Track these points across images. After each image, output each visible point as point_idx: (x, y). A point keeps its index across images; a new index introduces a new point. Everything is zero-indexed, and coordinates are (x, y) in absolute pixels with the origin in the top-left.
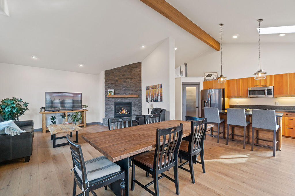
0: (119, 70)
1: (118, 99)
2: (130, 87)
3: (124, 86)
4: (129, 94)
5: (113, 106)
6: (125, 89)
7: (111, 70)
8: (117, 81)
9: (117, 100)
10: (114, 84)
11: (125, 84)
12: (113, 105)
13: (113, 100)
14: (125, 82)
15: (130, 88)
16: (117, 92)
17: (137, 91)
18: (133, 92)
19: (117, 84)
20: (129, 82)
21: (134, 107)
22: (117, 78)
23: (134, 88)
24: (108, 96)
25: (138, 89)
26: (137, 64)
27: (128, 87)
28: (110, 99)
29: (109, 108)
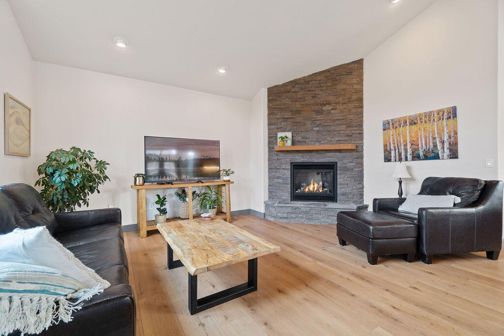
0: (302, 84)
1: (300, 154)
2: (331, 124)
3: (317, 122)
4: (330, 142)
5: (288, 174)
6: (318, 131)
7: (284, 85)
8: (298, 112)
9: (300, 159)
10: (290, 118)
11: (319, 117)
12: (287, 169)
13: (290, 158)
14: (319, 112)
15: (333, 128)
16: (299, 138)
17: (351, 136)
18: (341, 136)
19: (298, 119)
20: (329, 112)
21: (342, 176)
22: (298, 105)
23: (344, 126)
24: (277, 149)
25: (355, 128)
26: (352, 66)
27: (326, 124)
28: (281, 156)
29: (278, 178)
